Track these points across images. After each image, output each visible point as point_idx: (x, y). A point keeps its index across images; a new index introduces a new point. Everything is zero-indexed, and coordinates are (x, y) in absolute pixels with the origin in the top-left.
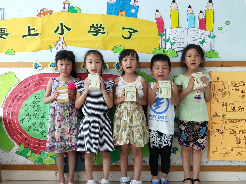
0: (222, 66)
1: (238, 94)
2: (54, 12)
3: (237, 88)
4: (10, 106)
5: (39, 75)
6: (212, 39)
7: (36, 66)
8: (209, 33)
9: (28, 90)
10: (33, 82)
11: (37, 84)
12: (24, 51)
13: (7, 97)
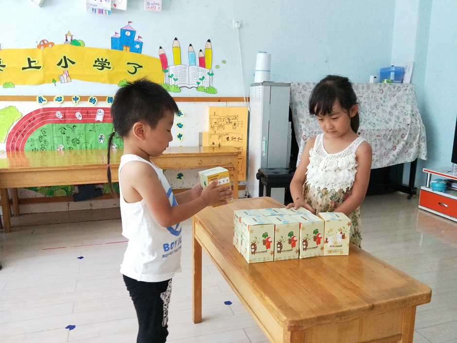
0: (219, 101)
1: (231, 126)
2: (56, 44)
3: (230, 121)
4: (14, 141)
5: (44, 109)
6: (211, 77)
7: (41, 100)
8: (208, 71)
9: (33, 124)
10: (38, 116)
11: (43, 119)
12: (24, 83)
13: (9, 132)
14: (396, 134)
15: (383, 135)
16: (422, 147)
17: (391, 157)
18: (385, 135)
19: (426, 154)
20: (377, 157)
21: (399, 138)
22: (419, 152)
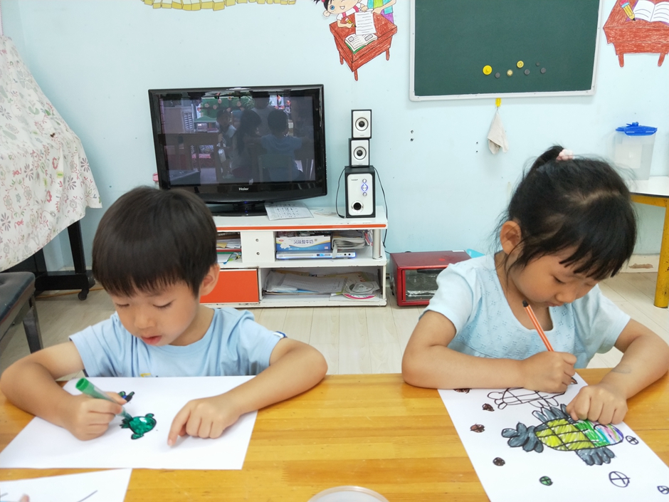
14: (43, 161)
15: (23, 169)
16: (88, 182)
17: (49, 218)
18: (27, 167)
19: (98, 196)
20: (28, 226)
21: (50, 169)
22: (87, 195)
